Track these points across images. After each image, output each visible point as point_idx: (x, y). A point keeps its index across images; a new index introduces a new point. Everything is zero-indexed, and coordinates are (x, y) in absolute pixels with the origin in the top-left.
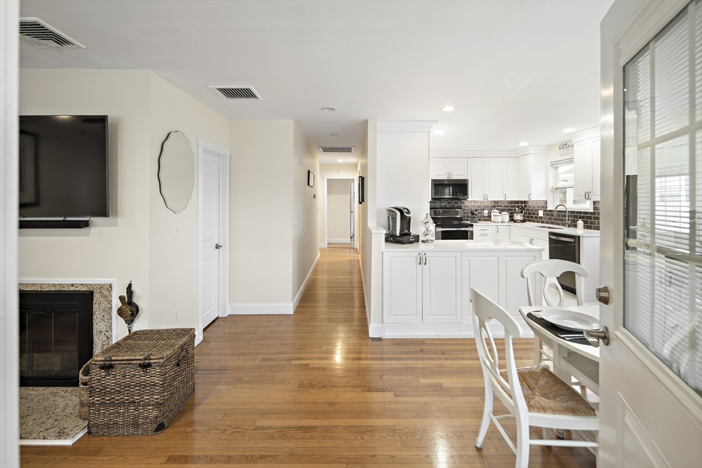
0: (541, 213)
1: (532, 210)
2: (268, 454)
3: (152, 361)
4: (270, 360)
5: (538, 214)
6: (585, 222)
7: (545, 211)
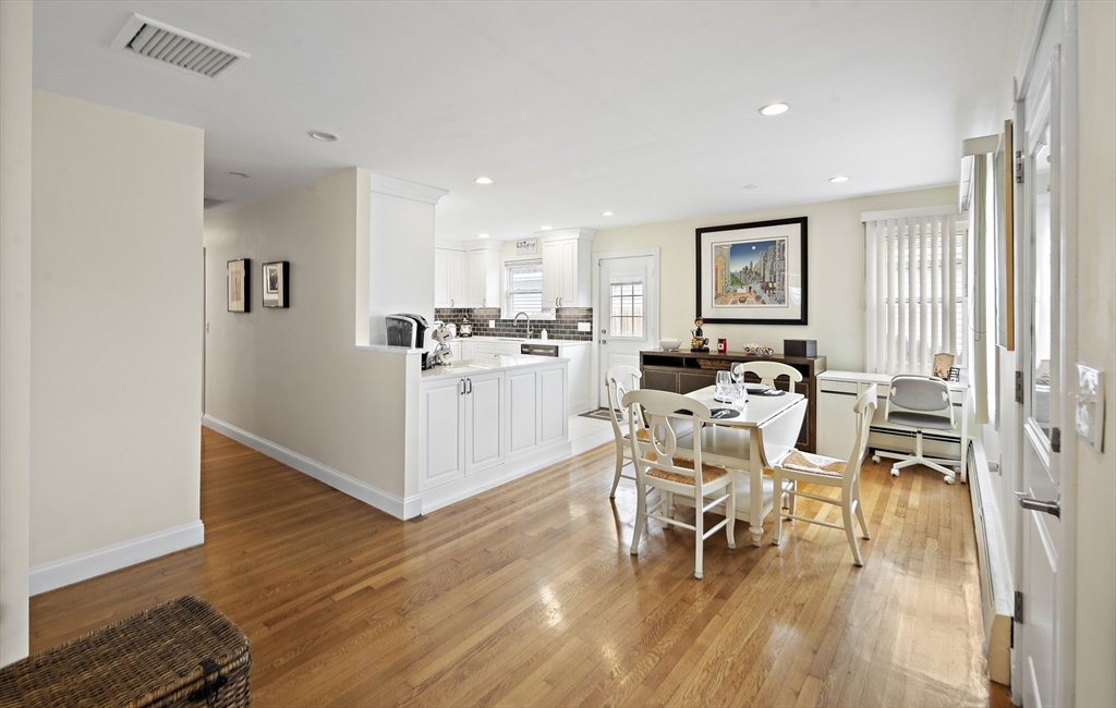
0: (492, 324)
1: (478, 321)
2: (487, 692)
3: (224, 671)
4: (284, 617)
5: (488, 325)
6: (548, 332)
7: (497, 321)
